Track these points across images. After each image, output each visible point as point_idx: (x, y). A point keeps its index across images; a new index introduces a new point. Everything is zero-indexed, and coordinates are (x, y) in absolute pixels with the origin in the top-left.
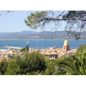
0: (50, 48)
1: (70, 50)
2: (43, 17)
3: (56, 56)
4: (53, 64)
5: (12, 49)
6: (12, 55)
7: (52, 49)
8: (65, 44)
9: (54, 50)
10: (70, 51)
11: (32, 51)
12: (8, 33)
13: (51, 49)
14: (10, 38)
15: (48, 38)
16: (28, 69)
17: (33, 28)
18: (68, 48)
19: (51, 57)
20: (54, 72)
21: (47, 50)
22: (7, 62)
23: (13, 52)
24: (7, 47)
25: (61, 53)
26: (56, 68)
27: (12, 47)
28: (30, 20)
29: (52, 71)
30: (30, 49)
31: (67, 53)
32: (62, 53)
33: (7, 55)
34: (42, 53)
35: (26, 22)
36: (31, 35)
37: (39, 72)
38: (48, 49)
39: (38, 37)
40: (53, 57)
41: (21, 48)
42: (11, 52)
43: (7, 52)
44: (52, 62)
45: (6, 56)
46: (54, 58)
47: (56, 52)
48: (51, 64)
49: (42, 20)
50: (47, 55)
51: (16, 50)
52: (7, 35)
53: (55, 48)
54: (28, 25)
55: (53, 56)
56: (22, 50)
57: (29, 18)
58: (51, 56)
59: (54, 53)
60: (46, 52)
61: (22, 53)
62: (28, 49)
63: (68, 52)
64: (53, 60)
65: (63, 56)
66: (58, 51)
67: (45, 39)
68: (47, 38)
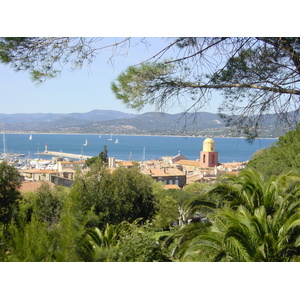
0: (165, 158)
1: (219, 165)
2: (162, 79)
3: (182, 181)
4: (175, 201)
5: (61, 159)
6: (62, 176)
7: (171, 162)
8: (207, 148)
9: (175, 165)
10: (219, 167)
11: (117, 165)
12: (50, 115)
13: (168, 160)
14: (57, 130)
15: (160, 131)
16: (107, 213)
17: (133, 107)
18: (214, 160)
19: (168, 183)
20: (176, 223)
21: (156, 162)
22: (50, 195)
23: (64, 166)
24: (49, 153)
25: (195, 173)
26: (181, 212)
27: (61, 154)
28: (124, 85)
29: (169, 220)
30: (111, 160)
31: (212, 173)
32: (197, 172)
33: (47, 175)
34: (145, 172)
35: (115, 88)
36: (113, 122)
37: (139, 223)
38: (158, 162)
39: (131, 127)
40: (174, 183)
41: (85, 157)
42: (58, 168)
43: (48, 168)
44: (171, 198)
45: (47, 178)
46: (176, 187)
47: (181, 168)
48: (168, 203)
49: (158, 86)
50: (156, 178)
51: (72, 160)
52: (49, 121)
53: (178, 159)
54: (120, 97)
55: (172, 179)
56: (89, 163)
57: (123, 79)
58: (168, 179)
59: (176, 173)
60: (154, 168)
61: (88, 169)
62: (106, 160)
63: (215, 170)
64: (173, 191)
65: (199, 181)
66: (187, 168)
67: (152, 132)
68: (157, 131)
